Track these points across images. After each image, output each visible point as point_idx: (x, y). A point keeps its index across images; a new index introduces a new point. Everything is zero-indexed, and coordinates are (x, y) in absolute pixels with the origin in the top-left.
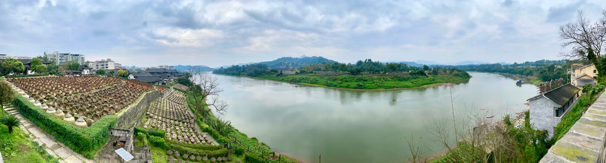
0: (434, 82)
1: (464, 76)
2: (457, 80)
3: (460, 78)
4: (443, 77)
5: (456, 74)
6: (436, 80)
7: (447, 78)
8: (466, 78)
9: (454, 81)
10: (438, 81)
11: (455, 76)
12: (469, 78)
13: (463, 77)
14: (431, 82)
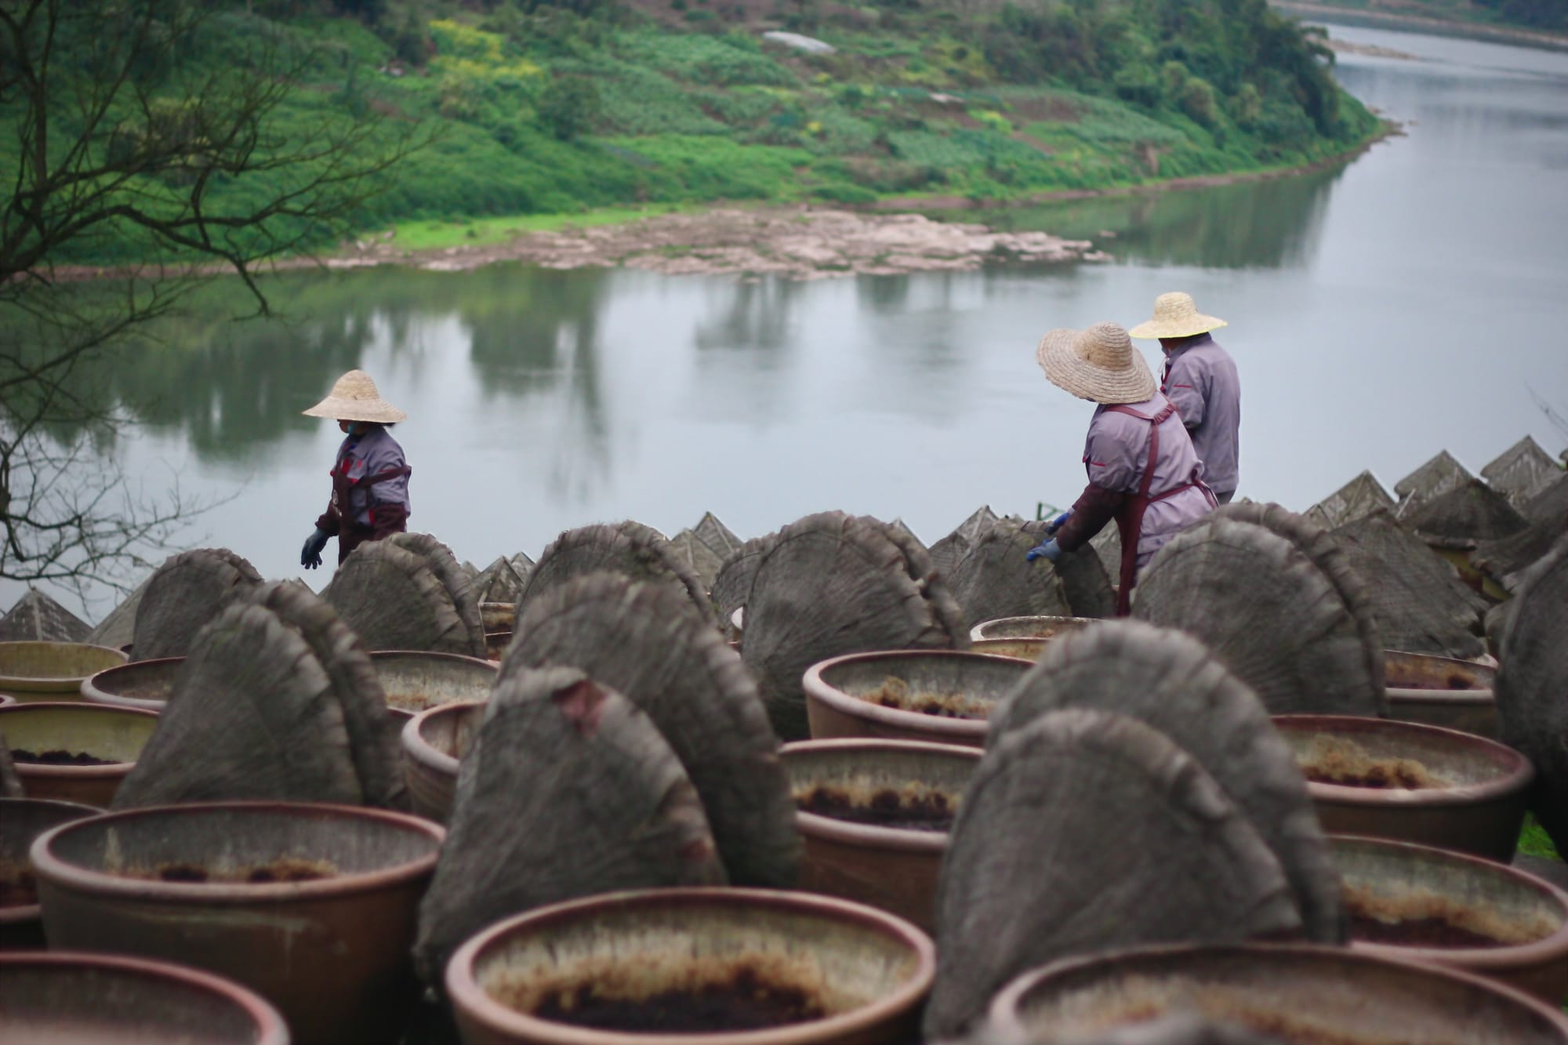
0: (574, 164)
1: (1227, 90)
2: (1076, 158)
3: (1136, 125)
4: (742, 76)
5: (1032, 28)
6: (610, 126)
7: (851, 99)
8: (1272, 135)
9: (1006, 179)
10: (667, 151)
11: (1008, 69)
12: (1320, 147)
13: (1190, 108)
14: (519, 176)
